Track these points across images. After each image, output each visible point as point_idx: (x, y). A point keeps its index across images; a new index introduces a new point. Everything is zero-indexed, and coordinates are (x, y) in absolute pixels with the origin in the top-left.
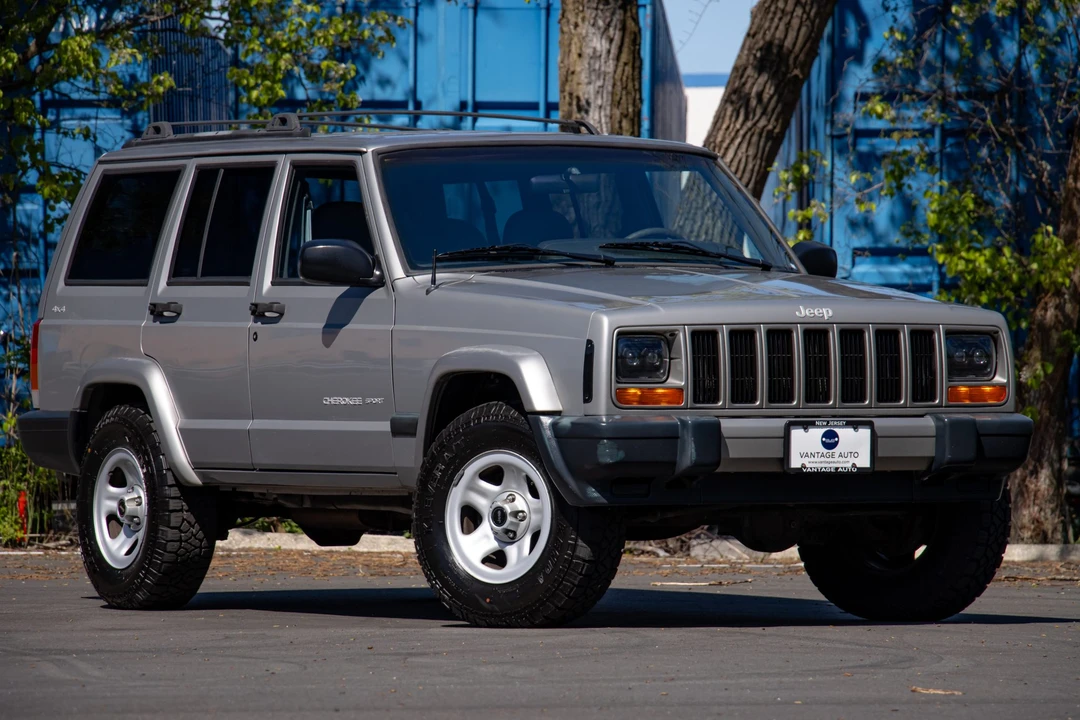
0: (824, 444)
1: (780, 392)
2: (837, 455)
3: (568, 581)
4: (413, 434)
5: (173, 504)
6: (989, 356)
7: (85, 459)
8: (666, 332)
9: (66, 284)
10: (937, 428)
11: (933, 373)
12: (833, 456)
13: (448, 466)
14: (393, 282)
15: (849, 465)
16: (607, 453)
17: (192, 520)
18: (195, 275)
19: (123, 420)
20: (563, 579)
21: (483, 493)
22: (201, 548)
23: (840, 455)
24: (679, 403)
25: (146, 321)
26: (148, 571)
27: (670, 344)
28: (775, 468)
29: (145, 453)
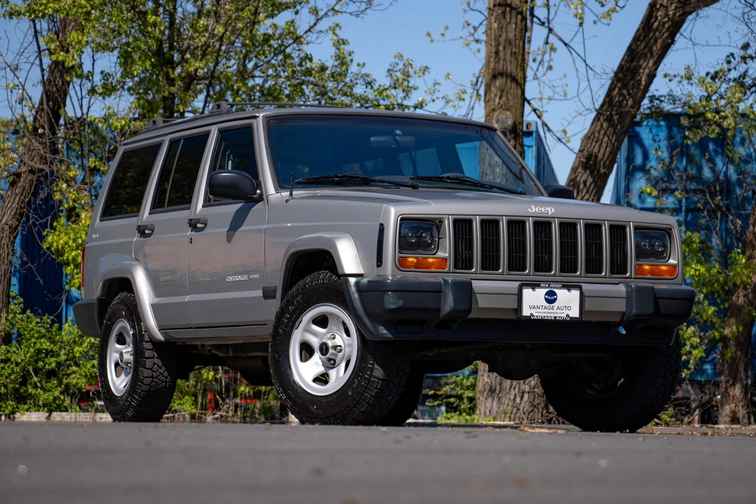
0: (546, 300)
1: (517, 264)
2: (555, 308)
3: (369, 394)
4: (274, 297)
5: (148, 354)
6: (665, 246)
7: (103, 327)
8: (436, 219)
9: (101, 221)
10: (627, 292)
11: (625, 255)
13: (291, 315)
14: (267, 197)
15: (564, 315)
16: (391, 302)
17: (160, 363)
18: (164, 207)
19: (122, 302)
20: (364, 392)
21: (315, 334)
22: (166, 382)
23: (558, 308)
24: (444, 269)
25: (136, 238)
26: (133, 397)
27: (439, 229)
28: (512, 316)
29: (133, 321)
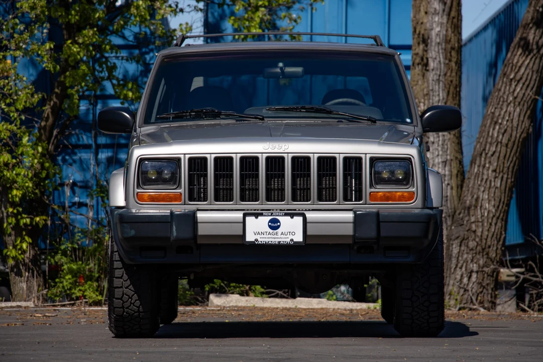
0: (270, 227)
2: (279, 233)
8: (175, 158)
10: (354, 218)
11: (361, 184)
12: (277, 234)
15: (288, 240)
23: (282, 234)
24: (179, 202)
